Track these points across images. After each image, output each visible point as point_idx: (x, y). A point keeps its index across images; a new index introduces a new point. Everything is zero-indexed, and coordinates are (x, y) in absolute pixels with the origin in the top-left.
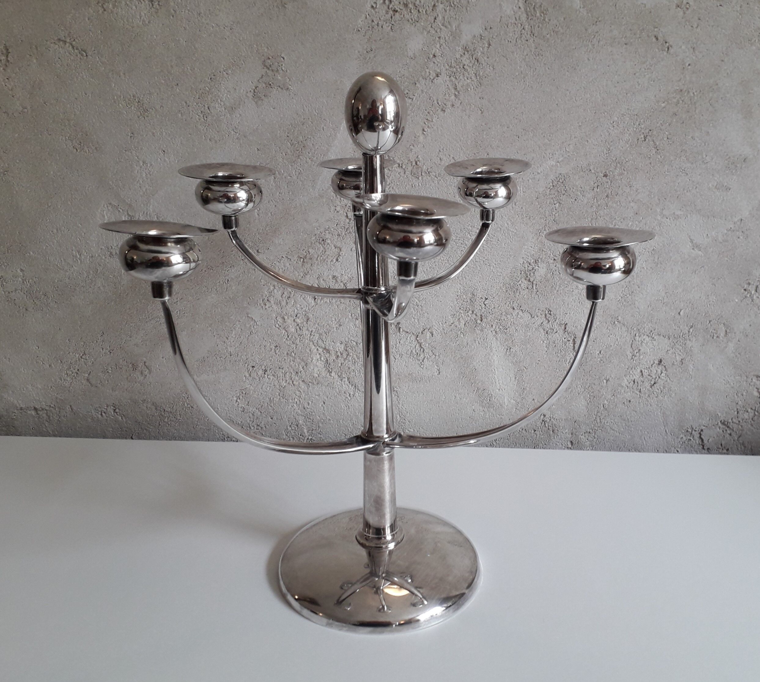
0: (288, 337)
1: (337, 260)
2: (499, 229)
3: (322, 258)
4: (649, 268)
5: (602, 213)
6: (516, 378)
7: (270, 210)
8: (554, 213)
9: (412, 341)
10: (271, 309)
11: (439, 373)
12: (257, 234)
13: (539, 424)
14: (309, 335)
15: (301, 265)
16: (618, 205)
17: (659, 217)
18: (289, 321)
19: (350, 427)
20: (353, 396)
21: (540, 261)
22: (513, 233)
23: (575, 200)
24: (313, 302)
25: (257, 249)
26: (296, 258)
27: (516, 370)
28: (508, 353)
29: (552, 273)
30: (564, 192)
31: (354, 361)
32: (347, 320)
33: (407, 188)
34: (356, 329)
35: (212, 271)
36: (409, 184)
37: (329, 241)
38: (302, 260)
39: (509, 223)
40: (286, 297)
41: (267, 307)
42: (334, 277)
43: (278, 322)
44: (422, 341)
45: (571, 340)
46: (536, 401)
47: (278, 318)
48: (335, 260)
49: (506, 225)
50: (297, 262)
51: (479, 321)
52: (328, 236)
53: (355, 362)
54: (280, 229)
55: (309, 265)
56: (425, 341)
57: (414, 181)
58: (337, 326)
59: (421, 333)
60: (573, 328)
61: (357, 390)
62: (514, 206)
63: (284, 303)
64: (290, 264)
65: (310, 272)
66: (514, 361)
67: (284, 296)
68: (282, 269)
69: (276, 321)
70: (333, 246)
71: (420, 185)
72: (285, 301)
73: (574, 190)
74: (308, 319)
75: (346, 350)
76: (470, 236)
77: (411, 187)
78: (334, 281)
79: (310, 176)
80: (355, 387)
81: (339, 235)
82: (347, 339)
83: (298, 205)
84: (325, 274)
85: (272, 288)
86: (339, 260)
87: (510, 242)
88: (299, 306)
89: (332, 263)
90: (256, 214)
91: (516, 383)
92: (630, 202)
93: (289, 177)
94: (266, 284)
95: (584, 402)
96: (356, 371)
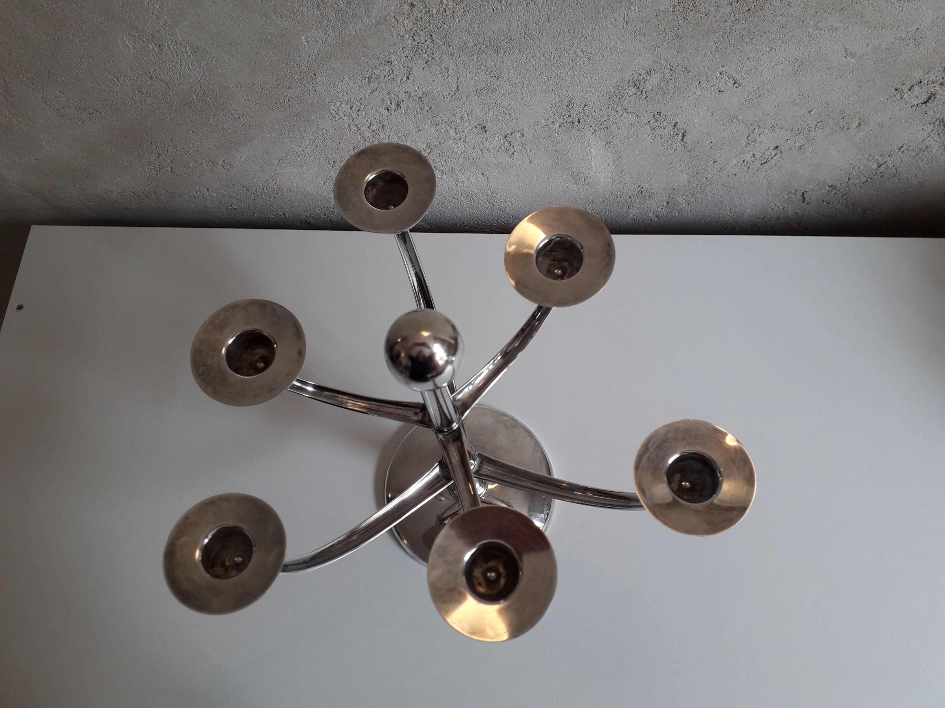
0: (365, 140)
1: (408, 78)
2: (604, 47)
3: (390, 77)
4: (785, 75)
5: (738, 27)
6: (614, 163)
7: (320, 38)
8: (676, 29)
9: (500, 139)
10: (341, 120)
11: (531, 162)
12: (310, 60)
13: (635, 193)
14: (387, 138)
15: (367, 84)
16: (760, 20)
17: (811, 30)
18: (364, 128)
19: (441, 199)
20: (441, 178)
21: (653, 72)
22: (622, 50)
23: (706, 15)
24: (386, 112)
25: (313, 73)
26: (360, 78)
27: (615, 158)
28: (607, 146)
29: (666, 82)
30: (691, 8)
31: (438, 155)
32: (427, 126)
33: (486, 12)
34: (438, 133)
35: (268, 92)
36: (489, 8)
37: (396, 63)
38: (367, 79)
39: (618, 42)
40: (356, 110)
41: (337, 119)
42: (406, 92)
43: (352, 130)
44: (511, 140)
45: (680, 134)
46: (634, 178)
47: (351, 127)
48: (405, 78)
49: (614, 43)
50: (361, 81)
51: (577, 124)
52: (393, 58)
53: (440, 155)
54: (335, 55)
55: (376, 84)
56: (515, 140)
57: (495, 4)
58: (416, 130)
59: (510, 134)
60: (684, 126)
61: (444, 174)
62: (625, 25)
63: (355, 115)
64: (354, 83)
65: (378, 89)
66: (614, 151)
67: (353, 109)
68: (346, 88)
69: (350, 130)
70: (401, 66)
71: (503, 8)
72: (355, 113)
73: (706, 6)
74: (383, 127)
75: (429, 148)
76: (568, 54)
77: (492, 10)
78: (407, 95)
79: (362, 5)
80: (442, 172)
81: (406, 56)
82: (429, 140)
83: (352, 32)
84: (396, 90)
85: (338, 104)
86: (410, 78)
87: (617, 57)
88: (371, 116)
89: (402, 81)
90: (304, 41)
91: (613, 167)
92: (777, 16)
93: (336, 6)
94: (331, 101)
95: (685, 177)
96: (442, 162)
